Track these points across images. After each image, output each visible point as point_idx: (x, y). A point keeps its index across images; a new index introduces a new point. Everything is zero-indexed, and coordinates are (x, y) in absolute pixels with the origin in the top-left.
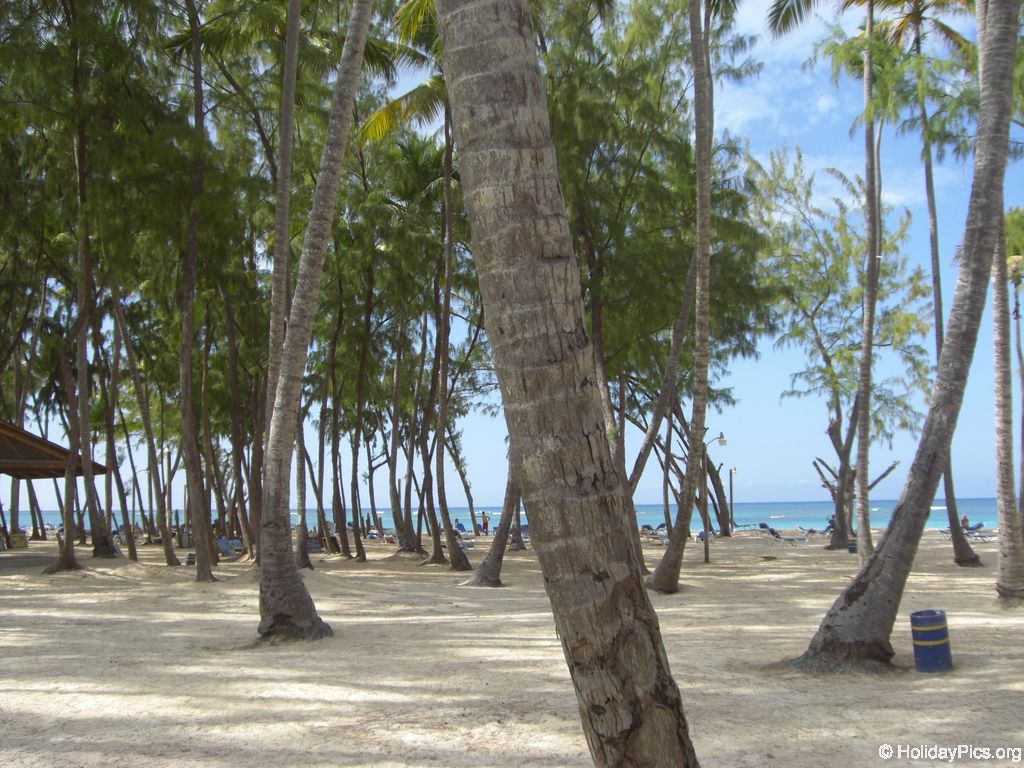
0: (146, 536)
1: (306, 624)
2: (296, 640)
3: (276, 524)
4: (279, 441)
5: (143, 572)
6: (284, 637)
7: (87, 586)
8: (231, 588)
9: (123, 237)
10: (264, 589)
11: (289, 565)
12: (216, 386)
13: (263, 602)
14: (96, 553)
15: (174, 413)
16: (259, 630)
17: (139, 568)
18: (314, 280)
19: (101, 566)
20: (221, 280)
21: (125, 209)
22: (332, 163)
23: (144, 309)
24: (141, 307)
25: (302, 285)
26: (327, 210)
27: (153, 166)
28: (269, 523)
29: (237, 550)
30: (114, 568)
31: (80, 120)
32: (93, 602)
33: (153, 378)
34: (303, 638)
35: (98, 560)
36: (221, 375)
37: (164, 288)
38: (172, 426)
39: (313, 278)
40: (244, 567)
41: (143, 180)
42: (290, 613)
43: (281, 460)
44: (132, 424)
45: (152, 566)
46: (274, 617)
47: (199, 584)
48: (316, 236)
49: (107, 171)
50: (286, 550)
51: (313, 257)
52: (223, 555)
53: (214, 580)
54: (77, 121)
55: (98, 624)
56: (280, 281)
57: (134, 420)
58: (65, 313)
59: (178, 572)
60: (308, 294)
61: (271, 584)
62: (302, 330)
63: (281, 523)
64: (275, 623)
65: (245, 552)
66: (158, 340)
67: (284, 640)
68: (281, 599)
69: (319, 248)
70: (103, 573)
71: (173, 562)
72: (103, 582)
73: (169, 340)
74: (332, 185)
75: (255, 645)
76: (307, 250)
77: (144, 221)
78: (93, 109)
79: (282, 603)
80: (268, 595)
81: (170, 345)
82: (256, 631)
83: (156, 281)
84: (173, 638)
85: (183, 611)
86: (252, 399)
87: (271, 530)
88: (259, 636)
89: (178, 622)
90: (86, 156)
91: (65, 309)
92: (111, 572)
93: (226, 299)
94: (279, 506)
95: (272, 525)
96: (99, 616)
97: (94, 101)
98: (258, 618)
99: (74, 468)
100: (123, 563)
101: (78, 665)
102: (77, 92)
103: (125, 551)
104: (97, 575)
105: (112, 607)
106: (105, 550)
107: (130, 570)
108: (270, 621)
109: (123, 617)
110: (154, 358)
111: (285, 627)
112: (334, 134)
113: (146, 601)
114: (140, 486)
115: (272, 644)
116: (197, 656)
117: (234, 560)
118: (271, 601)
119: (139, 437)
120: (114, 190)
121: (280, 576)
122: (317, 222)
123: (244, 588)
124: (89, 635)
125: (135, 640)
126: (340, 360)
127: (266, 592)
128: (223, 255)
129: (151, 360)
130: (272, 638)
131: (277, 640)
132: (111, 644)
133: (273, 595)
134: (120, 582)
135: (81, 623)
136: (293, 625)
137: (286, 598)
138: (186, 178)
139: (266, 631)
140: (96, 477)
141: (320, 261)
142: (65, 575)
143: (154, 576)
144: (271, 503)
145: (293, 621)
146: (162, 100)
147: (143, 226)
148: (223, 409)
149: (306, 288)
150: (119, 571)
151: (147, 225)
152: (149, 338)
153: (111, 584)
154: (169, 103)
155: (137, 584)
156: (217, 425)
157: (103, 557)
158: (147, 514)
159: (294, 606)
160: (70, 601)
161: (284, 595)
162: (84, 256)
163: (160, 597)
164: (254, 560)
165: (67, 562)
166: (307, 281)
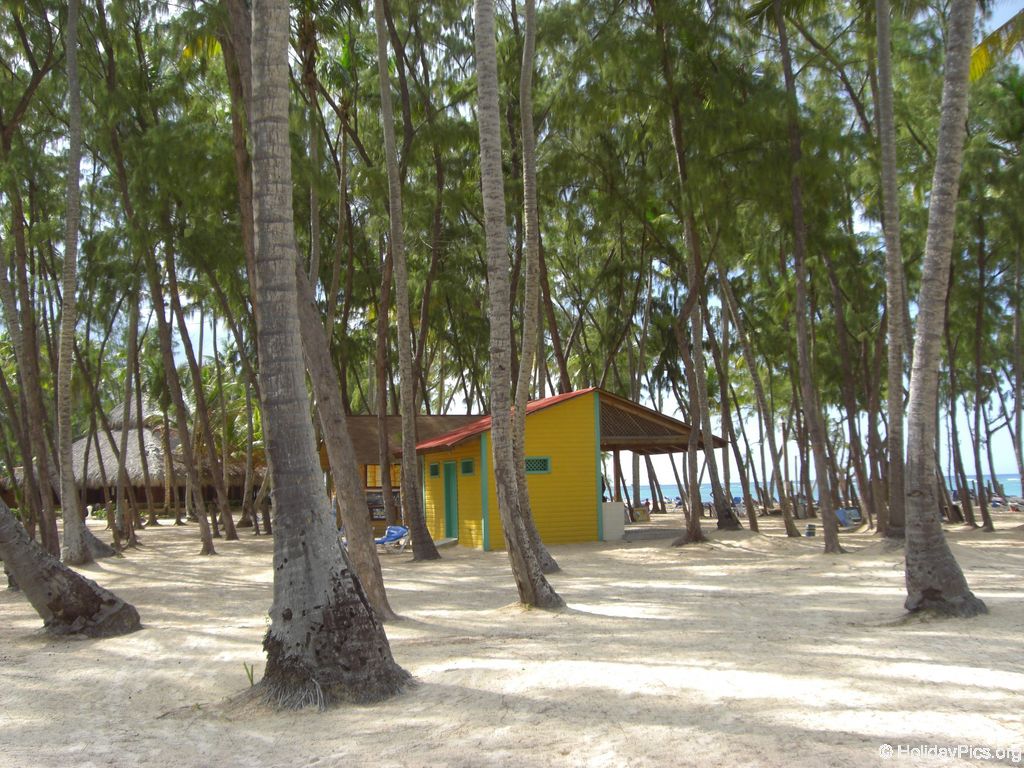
0: (761, 507)
1: (958, 599)
2: (948, 617)
3: (921, 493)
4: (920, 404)
5: (767, 544)
6: (935, 614)
7: (713, 558)
8: (861, 560)
9: (726, 210)
10: (910, 562)
11: (936, 536)
12: (823, 354)
13: (910, 576)
14: (721, 526)
15: (782, 383)
16: (906, 606)
17: (763, 540)
18: (947, 229)
19: (726, 539)
20: (825, 246)
21: (725, 183)
22: (955, 100)
23: (745, 283)
24: (741, 281)
25: (933, 236)
26: (953, 151)
27: (748, 137)
28: (915, 492)
29: (855, 521)
30: (739, 540)
31: (674, 100)
32: (724, 574)
33: (761, 351)
34: (956, 615)
35: (722, 533)
36: (827, 344)
37: (768, 259)
38: (780, 398)
39: (944, 226)
40: (866, 537)
41: (739, 153)
42: (940, 588)
43: (923, 424)
44: (741, 397)
45: (776, 538)
46: (923, 592)
47: (829, 557)
48: (944, 181)
49: (704, 146)
50: (933, 520)
51: (942, 204)
52: (842, 526)
53: (843, 551)
54: (670, 101)
55: (733, 596)
56: (893, 238)
57: (742, 394)
58: (671, 292)
59: (803, 544)
60: (940, 245)
61: (918, 556)
62: (938, 284)
63: (926, 491)
64: (924, 598)
65: (864, 523)
66: (761, 313)
67: (935, 617)
68: (929, 573)
69: (949, 194)
70: (729, 545)
71: (792, 533)
72: (730, 554)
73: (773, 312)
74: (956, 124)
75: (903, 622)
76: (936, 197)
77: (745, 193)
78: (683, 88)
79: (930, 577)
80: (916, 568)
81: (775, 318)
82: (902, 606)
83: (760, 253)
84: (813, 612)
85: (816, 585)
86: (861, 365)
87: (916, 499)
88: (907, 611)
89: (813, 596)
90: (683, 134)
91: (671, 288)
92: (735, 543)
93: (829, 265)
94: (923, 474)
95: (917, 494)
96: (733, 589)
97: (683, 81)
98: (904, 592)
99: (696, 442)
100: (745, 535)
101: (726, 639)
102: (667, 75)
103: (745, 523)
104: (724, 548)
105: (742, 579)
106: (728, 522)
107: (755, 542)
108: (918, 596)
109: (757, 590)
110: (759, 330)
111: (934, 603)
112: (954, 66)
113: (777, 574)
114: (754, 459)
115: (922, 621)
116: (845, 633)
117: (853, 531)
118: (919, 575)
119: (748, 411)
120: (714, 164)
121: (928, 548)
122: (945, 166)
123: (875, 559)
124: (727, 608)
125: (775, 614)
126: (953, 319)
127: (912, 566)
128: (824, 220)
129: (756, 333)
130: (922, 615)
131: (927, 616)
132: (752, 618)
133: (920, 568)
134: (746, 555)
135: (716, 595)
136: (944, 600)
137: (934, 572)
138: (783, 144)
139: (913, 607)
140: (715, 450)
141: (951, 207)
142: (692, 548)
143: (778, 548)
144: (915, 472)
145: (943, 596)
146: (746, 70)
147: (743, 199)
148: (831, 379)
149: (938, 238)
150: (744, 543)
151: (748, 196)
152: (752, 310)
153: (737, 557)
154: (754, 74)
155: (763, 557)
156: (824, 395)
157: (728, 529)
158: (761, 486)
159: (944, 581)
160: (702, 574)
161: (933, 568)
162: (690, 233)
163: (790, 569)
164: (875, 530)
165: (695, 535)
166: (939, 231)
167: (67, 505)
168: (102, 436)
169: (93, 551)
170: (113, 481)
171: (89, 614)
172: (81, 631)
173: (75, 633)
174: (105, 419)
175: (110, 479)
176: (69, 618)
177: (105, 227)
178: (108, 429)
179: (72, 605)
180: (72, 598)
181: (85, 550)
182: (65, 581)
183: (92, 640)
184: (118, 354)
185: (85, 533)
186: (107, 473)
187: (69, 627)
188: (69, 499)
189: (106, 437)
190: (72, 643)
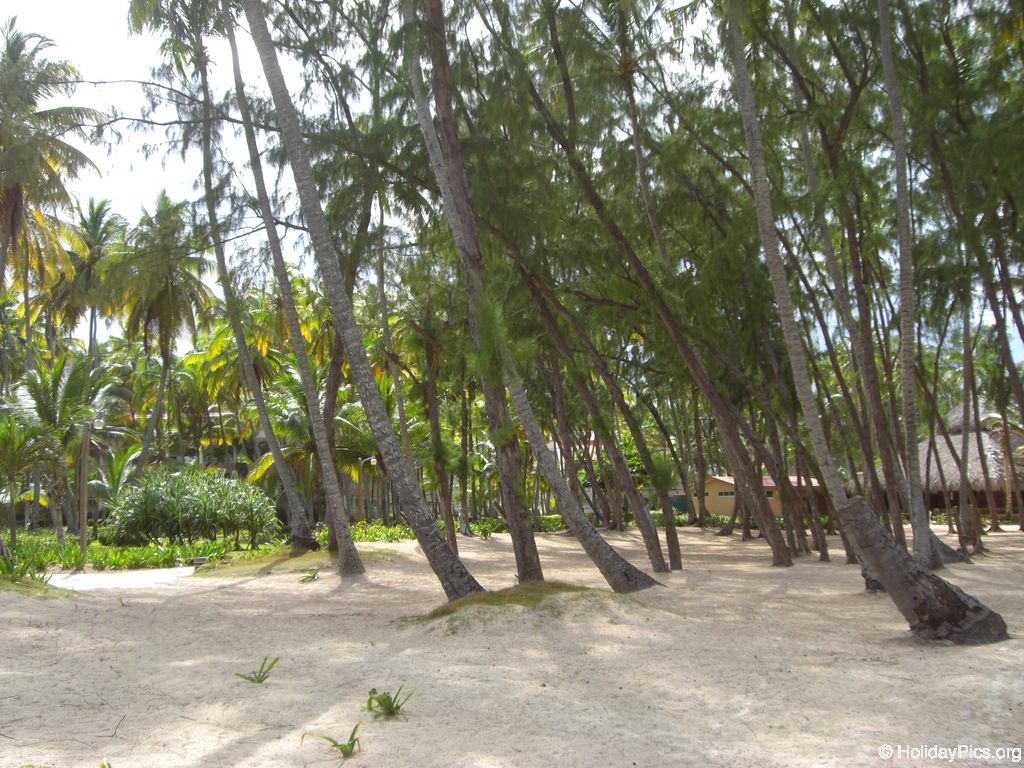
167: (916, 510)
168: (940, 440)
169: (942, 557)
170: (951, 486)
171: (954, 620)
172: (947, 637)
173: (940, 638)
174: (942, 424)
175: (948, 483)
176: (935, 623)
177: (927, 230)
178: (945, 433)
179: (938, 610)
180: (938, 604)
181: (934, 555)
182: (930, 586)
183: (959, 647)
184: (948, 357)
185: (933, 539)
186: (946, 477)
187: (935, 632)
188: (917, 505)
189: (944, 441)
190: (940, 649)
